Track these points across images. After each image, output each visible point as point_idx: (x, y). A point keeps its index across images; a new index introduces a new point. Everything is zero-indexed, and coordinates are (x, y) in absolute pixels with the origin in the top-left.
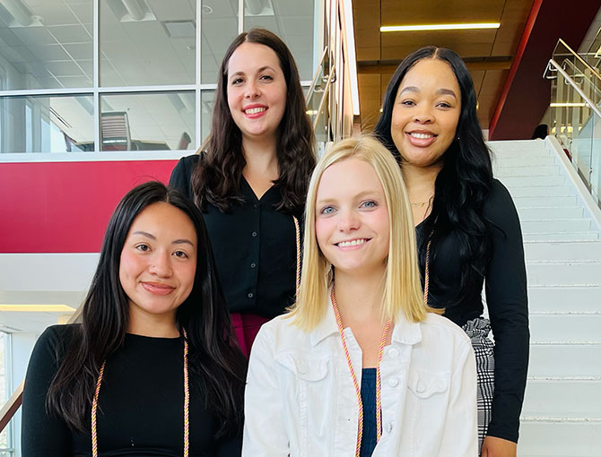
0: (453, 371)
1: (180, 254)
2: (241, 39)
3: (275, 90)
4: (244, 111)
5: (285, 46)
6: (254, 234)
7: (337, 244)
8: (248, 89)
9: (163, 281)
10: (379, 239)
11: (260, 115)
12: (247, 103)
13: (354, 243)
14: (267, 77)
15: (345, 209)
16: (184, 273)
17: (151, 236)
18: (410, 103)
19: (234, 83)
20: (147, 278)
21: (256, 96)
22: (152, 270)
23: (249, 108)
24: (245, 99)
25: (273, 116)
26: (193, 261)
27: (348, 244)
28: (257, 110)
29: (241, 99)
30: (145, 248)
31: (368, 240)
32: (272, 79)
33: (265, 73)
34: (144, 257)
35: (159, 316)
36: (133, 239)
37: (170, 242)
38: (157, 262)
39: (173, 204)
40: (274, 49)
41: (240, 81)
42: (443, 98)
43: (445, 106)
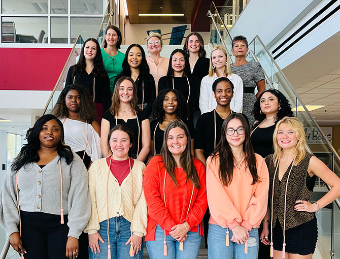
41: (88, 47)
42: (139, 54)
43: (139, 56)
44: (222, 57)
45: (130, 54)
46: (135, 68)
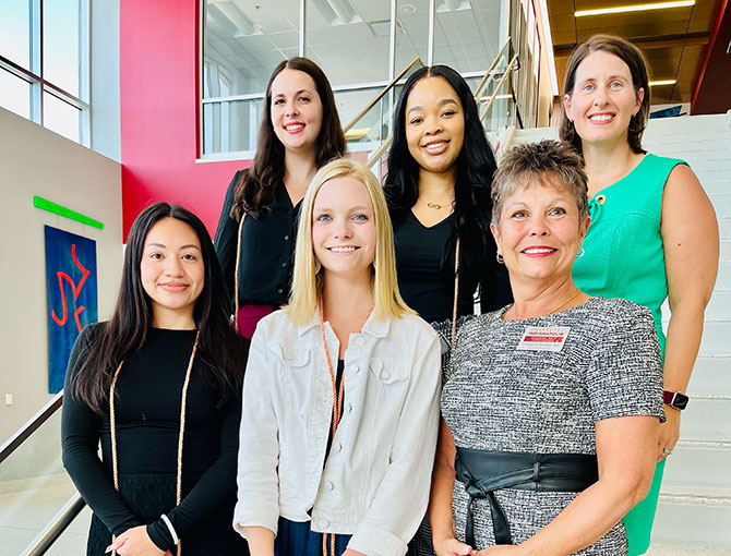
0: (414, 363)
1: (188, 257)
2: (282, 66)
3: (312, 110)
4: (285, 128)
5: (322, 72)
6: (287, 238)
7: (329, 249)
8: (288, 108)
9: (177, 280)
10: (367, 248)
11: (298, 131)
12: (287, 121)
13: (346, 249)
14: (305, 99)
15: (339, 219)
16: (195, 272)
17: (162, 246)
18: (419, 121)
19: (277, 103)
20: (163, 280)
21: (295, 115)
22: (166, 273)
23: (289, 125)
24: (285, 118)
25: (310, 132)
26: (201, 261)
27: (341, 249)
28: (296, 127)
29: (282, 117)
30: (158, 256)
31: (357, 248)
32: (309, 100)
33: (303, 95)
34: (159, 264)
35: (179, 310)
36: (149, 250)
37: (178, 248)
38: (170, 266)
39: (175, 217)
40: (311, 75)
41: (282, 101)
42: (446, 108)
43: (450, 113)
44: (364, 217)
45: (411, 116)
46: (441, 172)
